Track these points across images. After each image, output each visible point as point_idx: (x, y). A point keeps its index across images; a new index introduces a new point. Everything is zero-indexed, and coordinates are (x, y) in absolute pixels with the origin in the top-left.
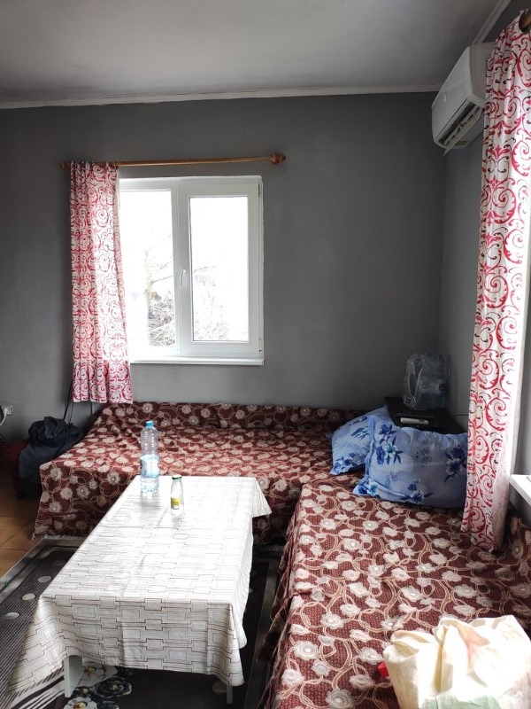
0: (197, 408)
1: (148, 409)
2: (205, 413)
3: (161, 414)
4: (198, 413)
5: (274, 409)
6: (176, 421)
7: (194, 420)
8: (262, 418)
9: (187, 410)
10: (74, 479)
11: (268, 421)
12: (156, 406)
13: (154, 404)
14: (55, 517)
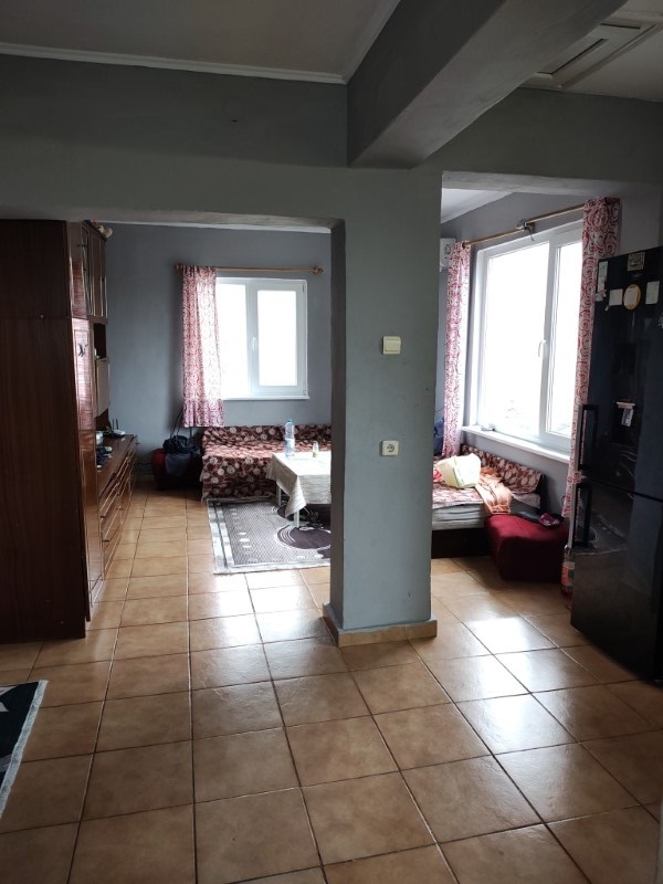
0: (266, 429)
1: (233, 431)
2: (272, 432)
3: (243, 433)
4: (266, 432)
5: (316, 426)
6: (252, 438)
7: (264, 437)
8: (308, 433)
9: (259, 430)
10: (225, 463)
11: (313, 434)
12: (239, 429)
13: (237, 427)
14: (214, 486)
